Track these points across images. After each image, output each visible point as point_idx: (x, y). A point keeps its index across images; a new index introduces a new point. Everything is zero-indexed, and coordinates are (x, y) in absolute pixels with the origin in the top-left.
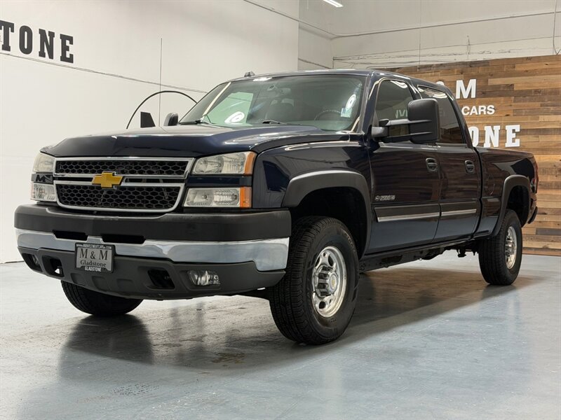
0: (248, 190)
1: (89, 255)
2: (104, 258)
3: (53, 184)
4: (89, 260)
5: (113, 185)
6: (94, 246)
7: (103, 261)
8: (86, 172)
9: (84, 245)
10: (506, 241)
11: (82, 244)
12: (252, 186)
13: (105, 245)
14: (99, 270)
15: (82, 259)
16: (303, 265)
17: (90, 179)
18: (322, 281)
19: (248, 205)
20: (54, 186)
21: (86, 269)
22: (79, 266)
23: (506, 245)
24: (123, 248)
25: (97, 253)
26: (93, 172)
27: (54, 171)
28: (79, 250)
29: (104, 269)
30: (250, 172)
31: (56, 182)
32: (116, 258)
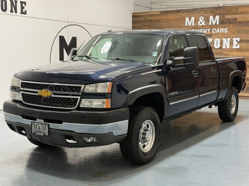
0: (110, 100)
1: (38, 127)
2: (45, 130)
3: (20, 92)
4: (37, 130)
5: (47, 96)
6: (40, 124)
7: (44, 131)
8: (35, 89)
9: (35, 123)
10: (231, 101)
11: (34, 122)
12: (111, 98)
13: (45, 124)
14: (42, 135)
15: (34, 129)
16: (135, 131)
17: (37, 92)
18: (144, 136)
19: (109, 107)
20: (21, 93)
21: (36, 134)
22: (33, 132)
23: (231, 103)
24: (53, 125)
25: (41, 127)
26: (38, 89)
27: (20, 86)
28: (33, 125)
29: (44, 134)
30: (110, 92)
31: (21, 92)
32: (50, 130)
